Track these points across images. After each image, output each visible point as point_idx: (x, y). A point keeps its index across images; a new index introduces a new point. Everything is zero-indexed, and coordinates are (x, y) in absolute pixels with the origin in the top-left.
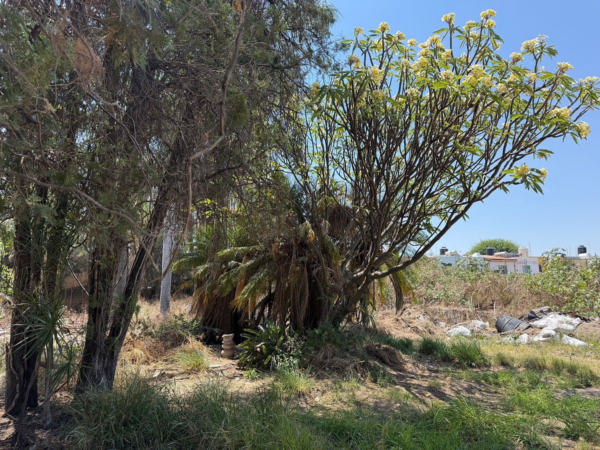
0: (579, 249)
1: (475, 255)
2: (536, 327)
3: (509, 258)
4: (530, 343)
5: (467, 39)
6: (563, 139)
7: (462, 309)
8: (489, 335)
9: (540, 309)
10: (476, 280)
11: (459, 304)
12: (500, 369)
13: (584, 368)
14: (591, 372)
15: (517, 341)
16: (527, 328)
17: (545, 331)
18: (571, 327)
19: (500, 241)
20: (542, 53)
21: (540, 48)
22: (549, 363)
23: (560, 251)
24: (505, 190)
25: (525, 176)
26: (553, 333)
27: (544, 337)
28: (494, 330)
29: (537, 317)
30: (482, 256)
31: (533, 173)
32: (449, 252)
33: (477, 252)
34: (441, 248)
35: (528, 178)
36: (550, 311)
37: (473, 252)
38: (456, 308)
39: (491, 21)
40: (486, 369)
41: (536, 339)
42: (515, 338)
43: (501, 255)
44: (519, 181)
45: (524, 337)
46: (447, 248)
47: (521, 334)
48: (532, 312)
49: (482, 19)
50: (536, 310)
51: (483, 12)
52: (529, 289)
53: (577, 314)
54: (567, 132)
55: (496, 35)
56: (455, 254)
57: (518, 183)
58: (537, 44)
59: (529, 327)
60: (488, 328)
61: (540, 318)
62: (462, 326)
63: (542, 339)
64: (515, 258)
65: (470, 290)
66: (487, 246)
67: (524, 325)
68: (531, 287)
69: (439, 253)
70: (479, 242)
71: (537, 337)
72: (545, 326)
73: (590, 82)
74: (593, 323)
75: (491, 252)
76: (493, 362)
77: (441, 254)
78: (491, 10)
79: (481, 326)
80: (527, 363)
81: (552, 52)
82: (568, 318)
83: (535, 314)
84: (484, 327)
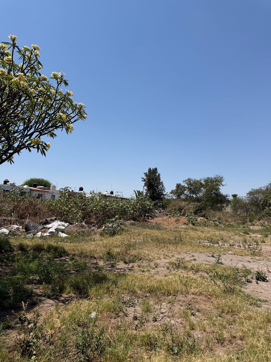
0: (80, 188)
1: (25, 186)
2: (46, 228)
3: (45, 190)
4: (42, 237)
5: (24, 56)
6: (62, 130)
7: (10, 219)
8: (19, 234)
9: (51, 218)
10: (20, 201)
11: (9, 215)
12: (19, 252)
13: (61, 248)
14: (64, 249)
15: (35, 236)
16: (41, 229)
17: (50, 230)
18: (63, 228)
19: (42, 180)
20: (61, 82)
21: (61, 79)
22: (45, 247)
23: (69, 189)
24: (30, 150)
25: (39, 145)
26: (54, 231)
27: (49, 233)
28: (24, 231)
29: (48, 223)
30: (29, 187)
31: (43, 144)
32: (10, 183)
33: (27, 185)
34: (5, 180)
35: (40, 146)
36: (56, 219)
37: (24, 185)
38: (6, 218)
39: (37, 52)
40: (11, 253)
41: (45, 234)
42: (34, 235)
43: (40, 188)
44: (35, 146)
45: (39, 234)
46: (9, 180)
47: (38, 232)
48: (46, 220)
49: (32, 48)
50: (49, 219)
51: (33, 45)
52: (48, 208)
53: (68, 221)
54: (64, 127)
55: (39, 61)
56: (13, 185)
57: (35, 148)
58: (60, 76)
59: (43, 228)
60: (21, 230)
61: (50, 223)
62: (4, 229)
63: (48, 234)
64: (48, 190)
65: (16, 207)
66: (34, 182)
67: (40, 227)
68: (49, 207)
69: (3, 183)
70: (29, 179)
71: (46, 233)
72: (51, 228)
73: (81, 105)
74: (74, 225)
75: (35, 186)
76: (15, 249)
77: (4, 184)
78: (38, 46)
79: (17, 228)
80: (35, 248)
81: (66, 84)
82: (63, 223)
83: (48, 221)
84: (18, 229)
